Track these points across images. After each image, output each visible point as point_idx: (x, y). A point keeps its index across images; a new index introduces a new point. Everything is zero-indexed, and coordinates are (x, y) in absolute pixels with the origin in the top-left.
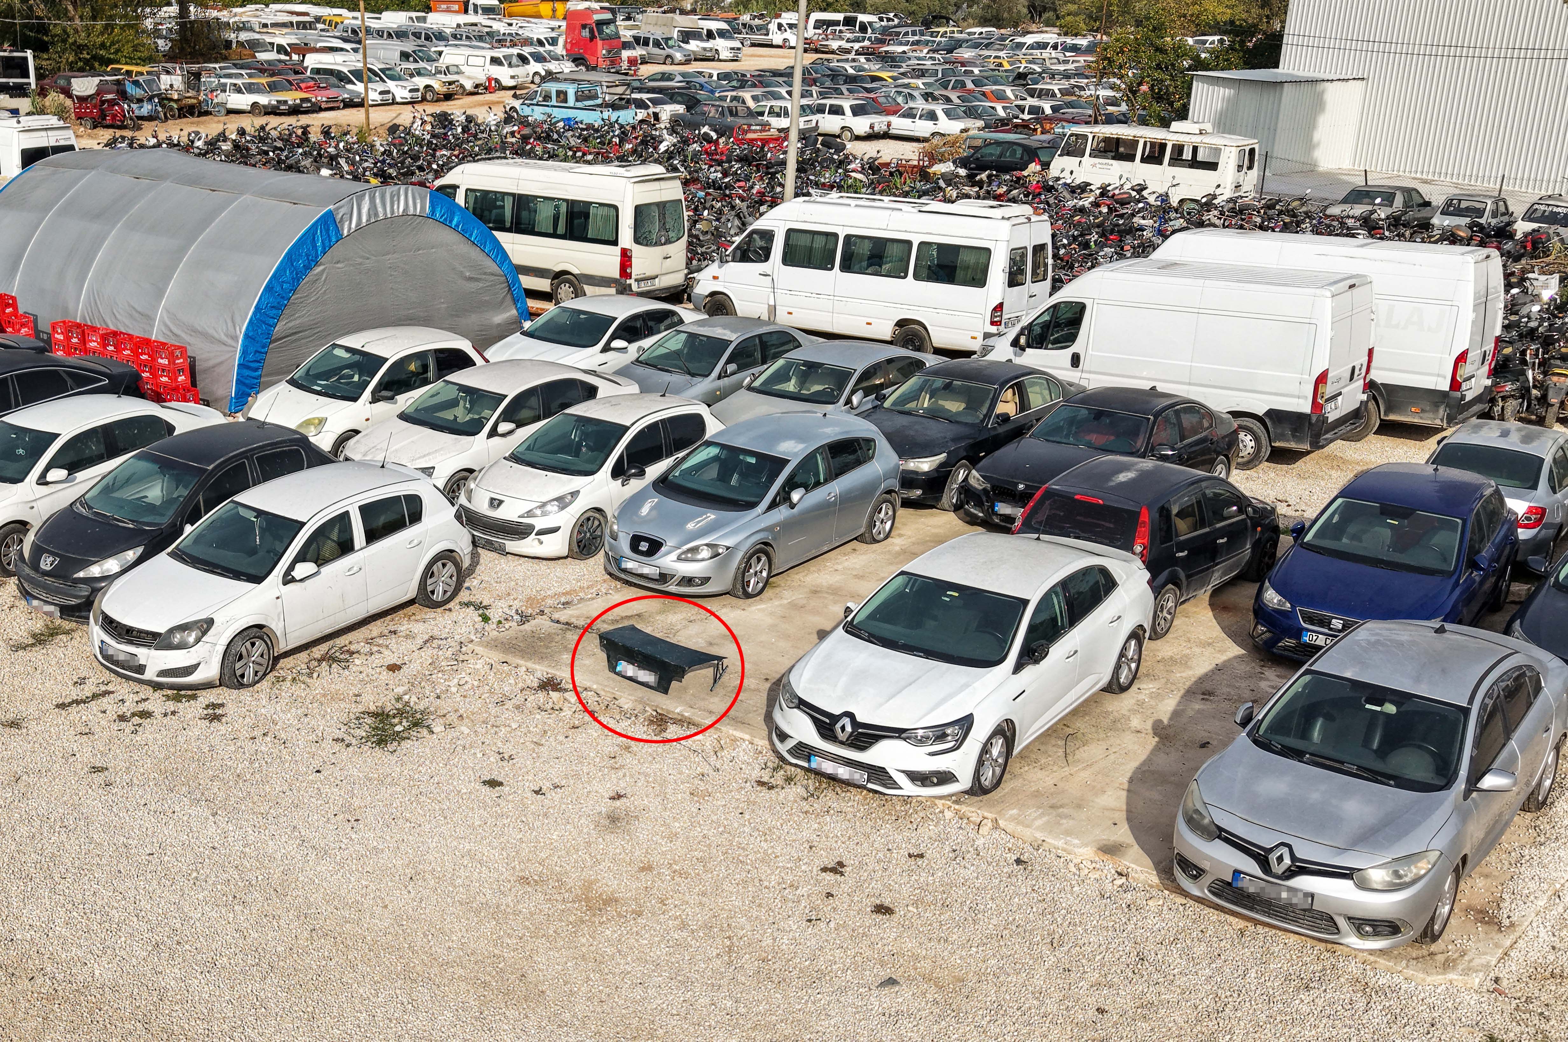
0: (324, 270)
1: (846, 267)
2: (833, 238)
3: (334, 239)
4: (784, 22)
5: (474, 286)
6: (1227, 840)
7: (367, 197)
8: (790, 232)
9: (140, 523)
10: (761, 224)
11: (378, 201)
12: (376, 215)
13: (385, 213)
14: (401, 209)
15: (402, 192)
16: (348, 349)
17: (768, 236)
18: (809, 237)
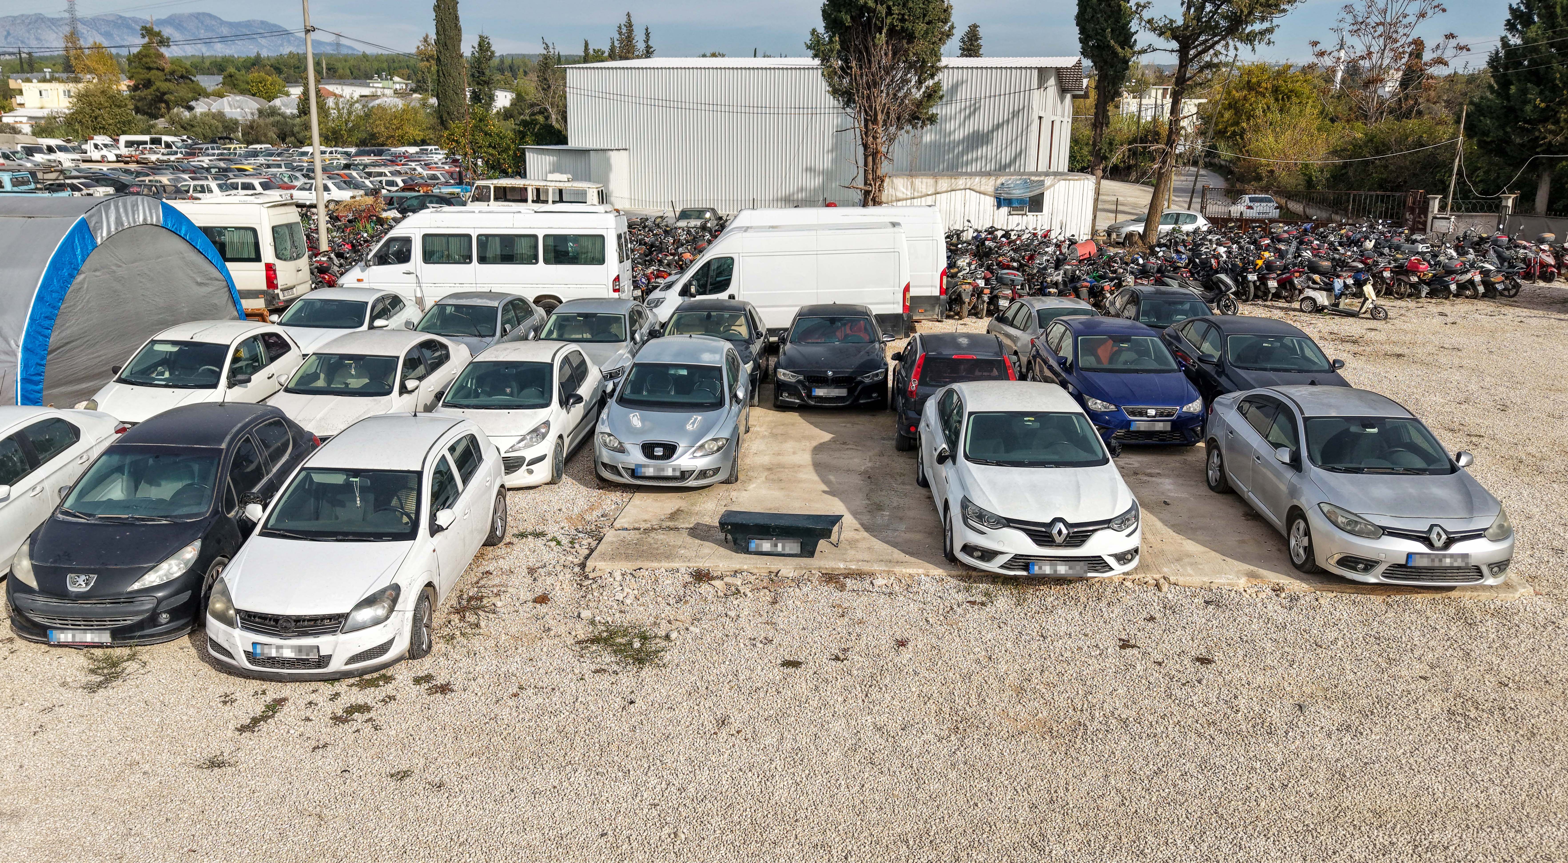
0: (85, 279)
1: (482, 260)
2: (466, 239)
3: (90, 248)
4: (99, 143)
5: (205, 290)
6: (1391, 534)
7: (112, 207)
8: (426, 237)
9: (176, 517)
10: (398, 231)
11: (121, 210)
12: (122, 225)
13: (129, 223)
14: (141, 219)
15: (139, 202)
16: (174, 343)
17: (407, 241)
18: (444, 240)
